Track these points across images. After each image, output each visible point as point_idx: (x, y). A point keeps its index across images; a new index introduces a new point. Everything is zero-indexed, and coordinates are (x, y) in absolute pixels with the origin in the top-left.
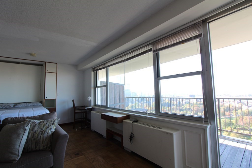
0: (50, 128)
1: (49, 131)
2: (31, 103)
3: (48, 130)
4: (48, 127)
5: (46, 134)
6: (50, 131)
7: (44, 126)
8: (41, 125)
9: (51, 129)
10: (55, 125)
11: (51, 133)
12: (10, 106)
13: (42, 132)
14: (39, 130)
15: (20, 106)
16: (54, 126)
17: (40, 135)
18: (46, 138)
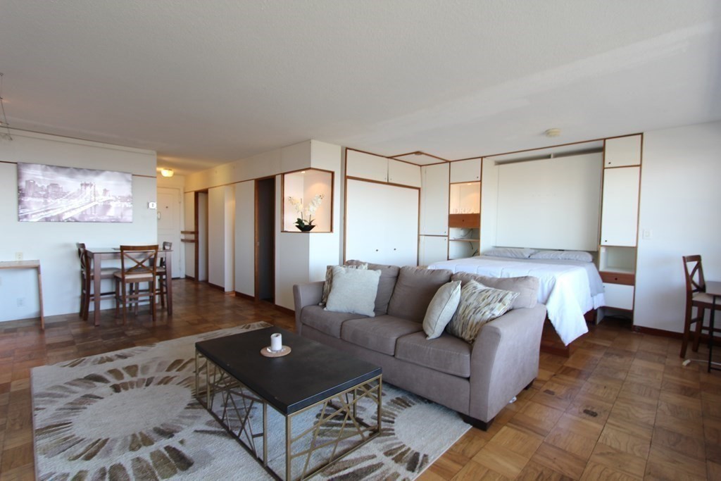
0: (491, 306)
1: (487, 313)
2: (565, 252)
3: (486, 309)
4: (489, 304)
5: (479, 316)
6: (490, 313)
7: (484, 300)
8: (481, 295)
9: (492, 309)
10: (505, 305)
11: (489, 317)
12: (522, 254)
13: (477, 310)
14: (475, 304)
15: (540, 255)
16: (500, 306)
17: (471, 314)
18: (477, 323)
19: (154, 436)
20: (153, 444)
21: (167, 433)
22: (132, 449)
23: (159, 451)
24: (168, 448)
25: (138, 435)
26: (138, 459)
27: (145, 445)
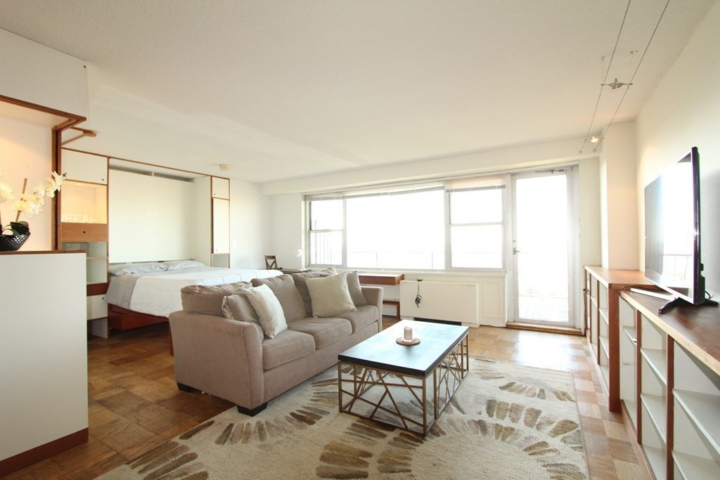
19: (491, 430)
20: (496, 424)
21: (481, 425)
22: (512, 429)
23: (498, 417)
24: (491, 416)
25: (500, 438)
26: (514, 421)
27: (502, 426)
